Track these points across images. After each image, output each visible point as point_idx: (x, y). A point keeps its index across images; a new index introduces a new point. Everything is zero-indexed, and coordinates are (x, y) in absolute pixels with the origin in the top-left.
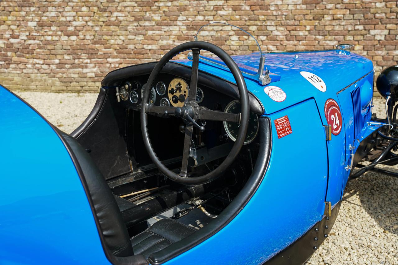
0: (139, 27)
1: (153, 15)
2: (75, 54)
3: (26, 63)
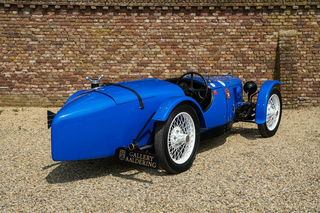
0: (106, 64)
1: (115, 57)
2: (62, 81)
3: (25, 88)
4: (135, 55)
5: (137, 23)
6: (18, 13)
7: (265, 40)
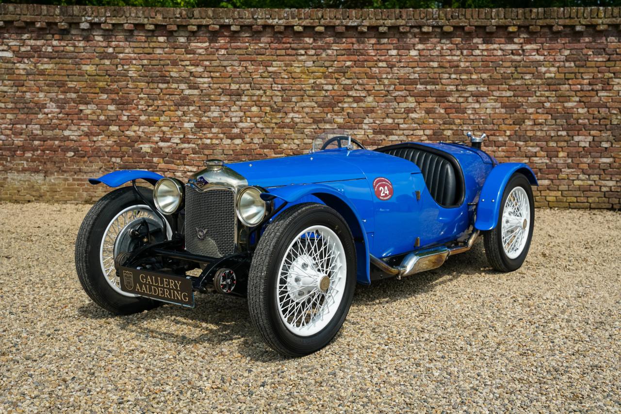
4: (369, 115)
5: (374, 56)
6: (167, 39)
7: (611, 88)
